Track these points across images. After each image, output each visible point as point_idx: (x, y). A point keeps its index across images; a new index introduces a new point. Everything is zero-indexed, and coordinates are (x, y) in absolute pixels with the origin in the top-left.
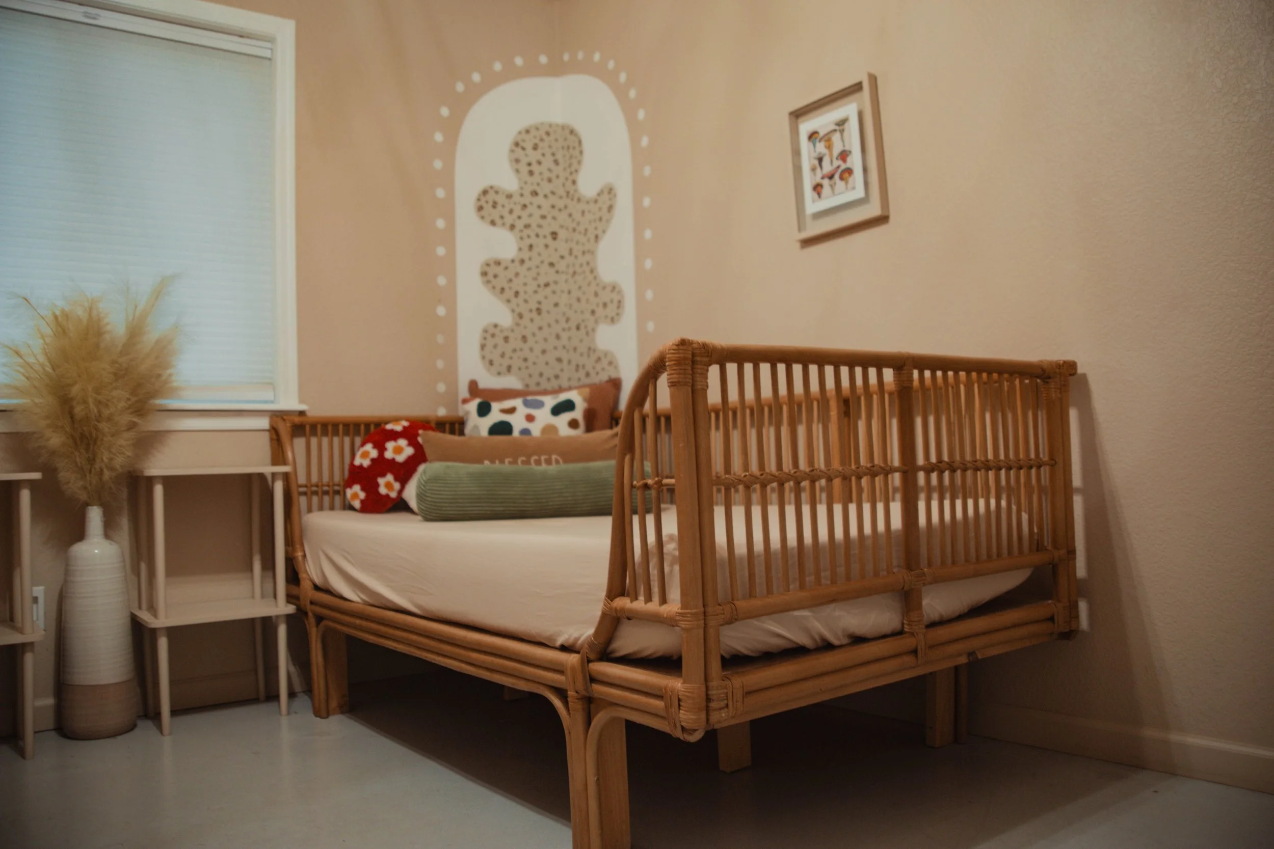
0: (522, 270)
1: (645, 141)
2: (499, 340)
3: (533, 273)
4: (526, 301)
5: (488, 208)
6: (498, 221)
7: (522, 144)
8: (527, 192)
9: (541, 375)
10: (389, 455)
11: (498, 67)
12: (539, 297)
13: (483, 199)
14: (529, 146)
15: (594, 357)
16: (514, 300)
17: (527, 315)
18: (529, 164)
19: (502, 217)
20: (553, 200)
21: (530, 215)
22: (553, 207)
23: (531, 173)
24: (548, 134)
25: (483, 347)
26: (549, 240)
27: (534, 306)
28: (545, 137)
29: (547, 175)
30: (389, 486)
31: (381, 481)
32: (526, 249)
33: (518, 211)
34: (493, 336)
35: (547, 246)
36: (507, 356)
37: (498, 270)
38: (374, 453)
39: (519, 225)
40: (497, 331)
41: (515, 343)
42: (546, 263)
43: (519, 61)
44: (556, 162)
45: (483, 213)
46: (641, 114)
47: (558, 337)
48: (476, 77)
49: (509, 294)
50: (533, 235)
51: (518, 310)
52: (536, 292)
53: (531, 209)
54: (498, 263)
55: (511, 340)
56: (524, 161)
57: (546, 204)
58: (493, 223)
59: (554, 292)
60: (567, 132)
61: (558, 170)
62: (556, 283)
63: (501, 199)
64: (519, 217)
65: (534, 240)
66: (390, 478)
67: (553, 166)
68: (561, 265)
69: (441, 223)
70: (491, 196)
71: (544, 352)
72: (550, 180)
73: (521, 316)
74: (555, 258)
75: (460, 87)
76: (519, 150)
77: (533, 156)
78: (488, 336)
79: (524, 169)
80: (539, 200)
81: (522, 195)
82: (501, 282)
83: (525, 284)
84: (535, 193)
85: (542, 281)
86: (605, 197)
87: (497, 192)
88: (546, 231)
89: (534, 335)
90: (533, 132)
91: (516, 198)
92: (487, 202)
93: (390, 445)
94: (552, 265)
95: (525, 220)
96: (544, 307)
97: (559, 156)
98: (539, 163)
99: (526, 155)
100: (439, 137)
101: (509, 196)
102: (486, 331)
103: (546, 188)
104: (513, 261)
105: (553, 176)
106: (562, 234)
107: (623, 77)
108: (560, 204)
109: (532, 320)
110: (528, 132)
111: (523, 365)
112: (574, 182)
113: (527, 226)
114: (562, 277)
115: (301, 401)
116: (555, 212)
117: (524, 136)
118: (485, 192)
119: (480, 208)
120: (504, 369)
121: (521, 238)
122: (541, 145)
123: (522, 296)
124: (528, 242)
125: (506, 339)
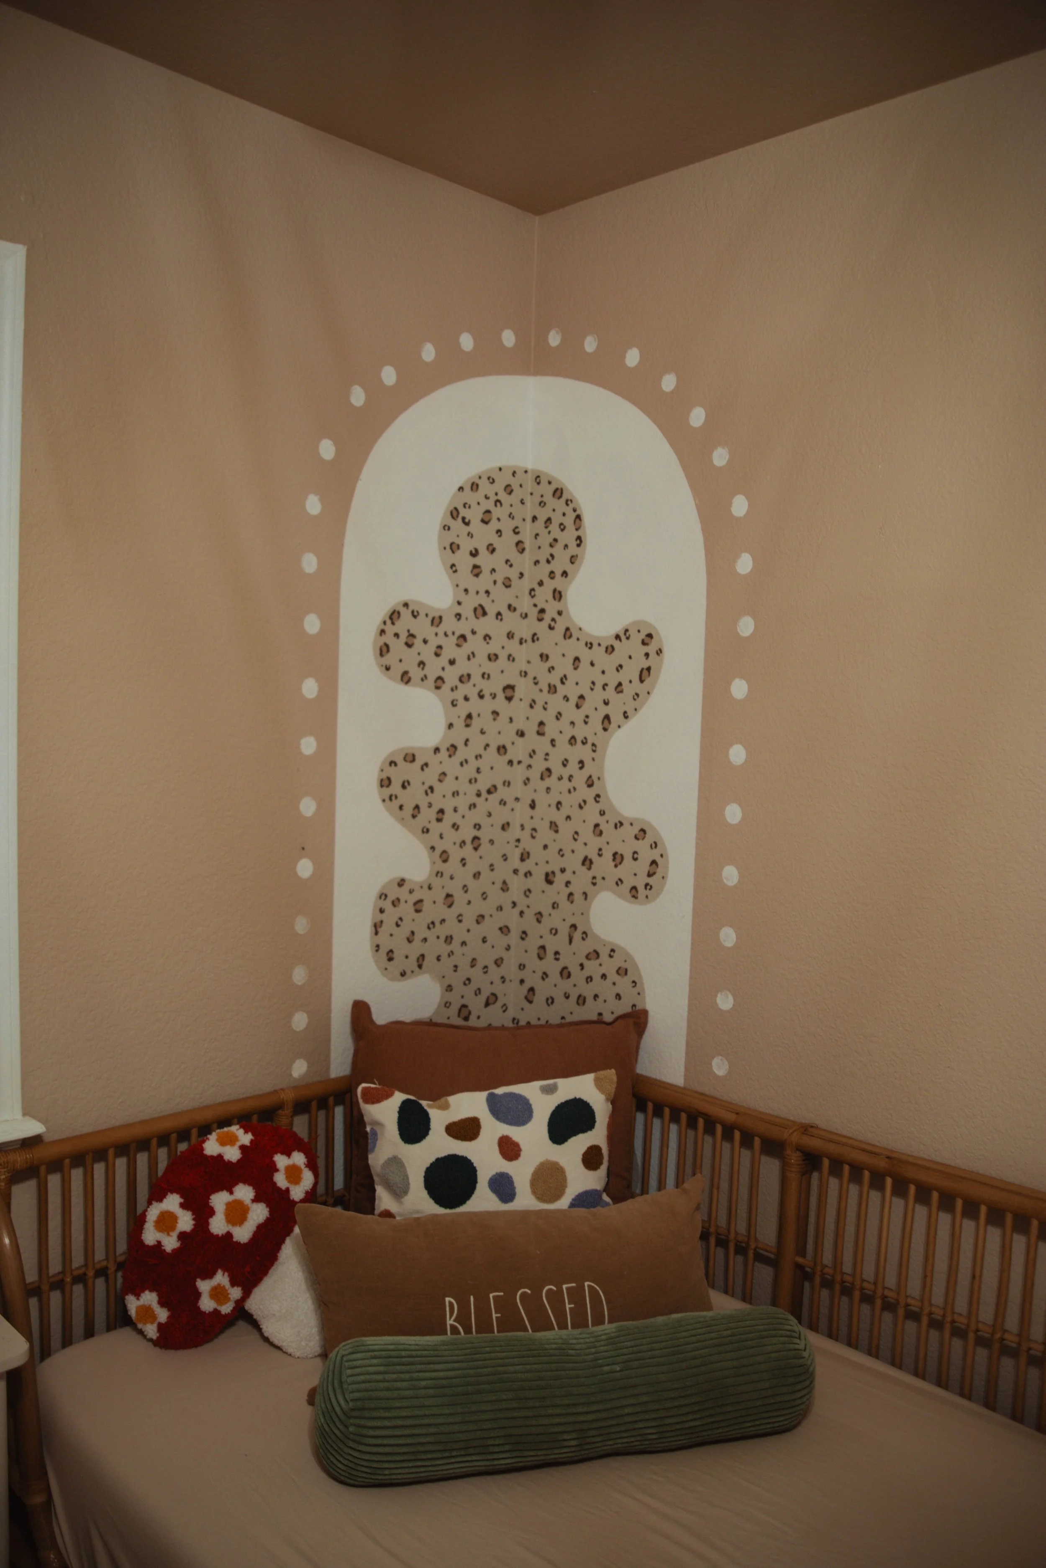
0: (451, 766)
1: (745, 564)
2: (406, 910)
3: (469, 771)
4: (455, 826)
5: (398, 646)
6: (416, 673)
7: (463, 512)
8: (467, 611)
9: (473, 963)
10: (218, 1225)
11: (429, 353)
12: (477, 816)
13: (390, 629)
14: (474, 515)
15: (582, 948)
16: (435, 827)
17: (456, 854)
18: (474, 554)
19: (422, 664)
20: (511, 621)
21: (471, 656)
22: (510, 636)
23: (476, 570)
24: (509, 490)
25: (377, 927)
26: (500, 703)
27: (467, 833)
28: (503, 496)
29: (504, 571)
30: (218, 1294)
31: (204, 1286)
32: (459, 723)
33: (450, 650)
34: (395, 903)
35: (495, 713)
36: (418, 937)
37: (411, 772)
38: (186, 1221)
39: (451, 676)
40: (403, 893)
41: (431, 912)
42: (493, 749)
43: (467, 342)
44: (520, 546)
45: (388, 659)
46: (740, 506)
47: (505, 887)
48: (389, 376)
49: (427, 816)
50: (474, 697)
51: (440, 846)
52: (473, 806)
53: (475, 643)
54: (411, 758)
55: (427, 906)
56: (467, 545)
57: (497, 630)
58: (405, 678)
59: (503, 803)
60: (548, 491)
61: (524, 562)
62: (507, 783)
63: (422, 628)
64: (452, 662)
65: (475, 705)
66: (221, 1278)
67: (514, 555)
68: (519, 750)
69: (310, 688)
70: (406, 623)
71: (480, 919)
72: (507, 584)
73: (445, 857)
74: (508, 737)
75: (358, 397)
76: (457, 525)
77: (483, 535)
78: (387, 905)
79: (465, 562)
80: (486, 625)
81: (458, 616)
82: (414, 796)
83: (456, 794)
84: (481, 611)
85: (483, 785)
86: (634, 646)
87: (415, 615)
88: (496, 685)
89: (465, 889)
90: (485, 487)
91: (449, 624)
92: (397, 635)
93: (219, 1200)
94: (502, 749)
95: (462, 667)
96: (485, 835)
97: (526, 535)
98: (492, 549)
99: (470, 535)
100: (313, 505)
101: (437, 621)
102: (383, 896)
103: (501, 598)
104: (437, 750)
105: (513, 574)
106: (523, 688)
107: (698, 417)
108: (524, 629)
109: (463, 862)
110: (474, 487)
111: (444, 949)
112: (558, 595)
113: (464, 679)
114: (519, 772)
115: (28, 1111)
116: (513, 647)
117: (469, 496)
118: (394, 616)
119: (384, 650)
120: (412, 963)
121: (454, 704)
122: (497, 512)
123: (450, 817)
124: (463, 709)
125: (418, 906)
